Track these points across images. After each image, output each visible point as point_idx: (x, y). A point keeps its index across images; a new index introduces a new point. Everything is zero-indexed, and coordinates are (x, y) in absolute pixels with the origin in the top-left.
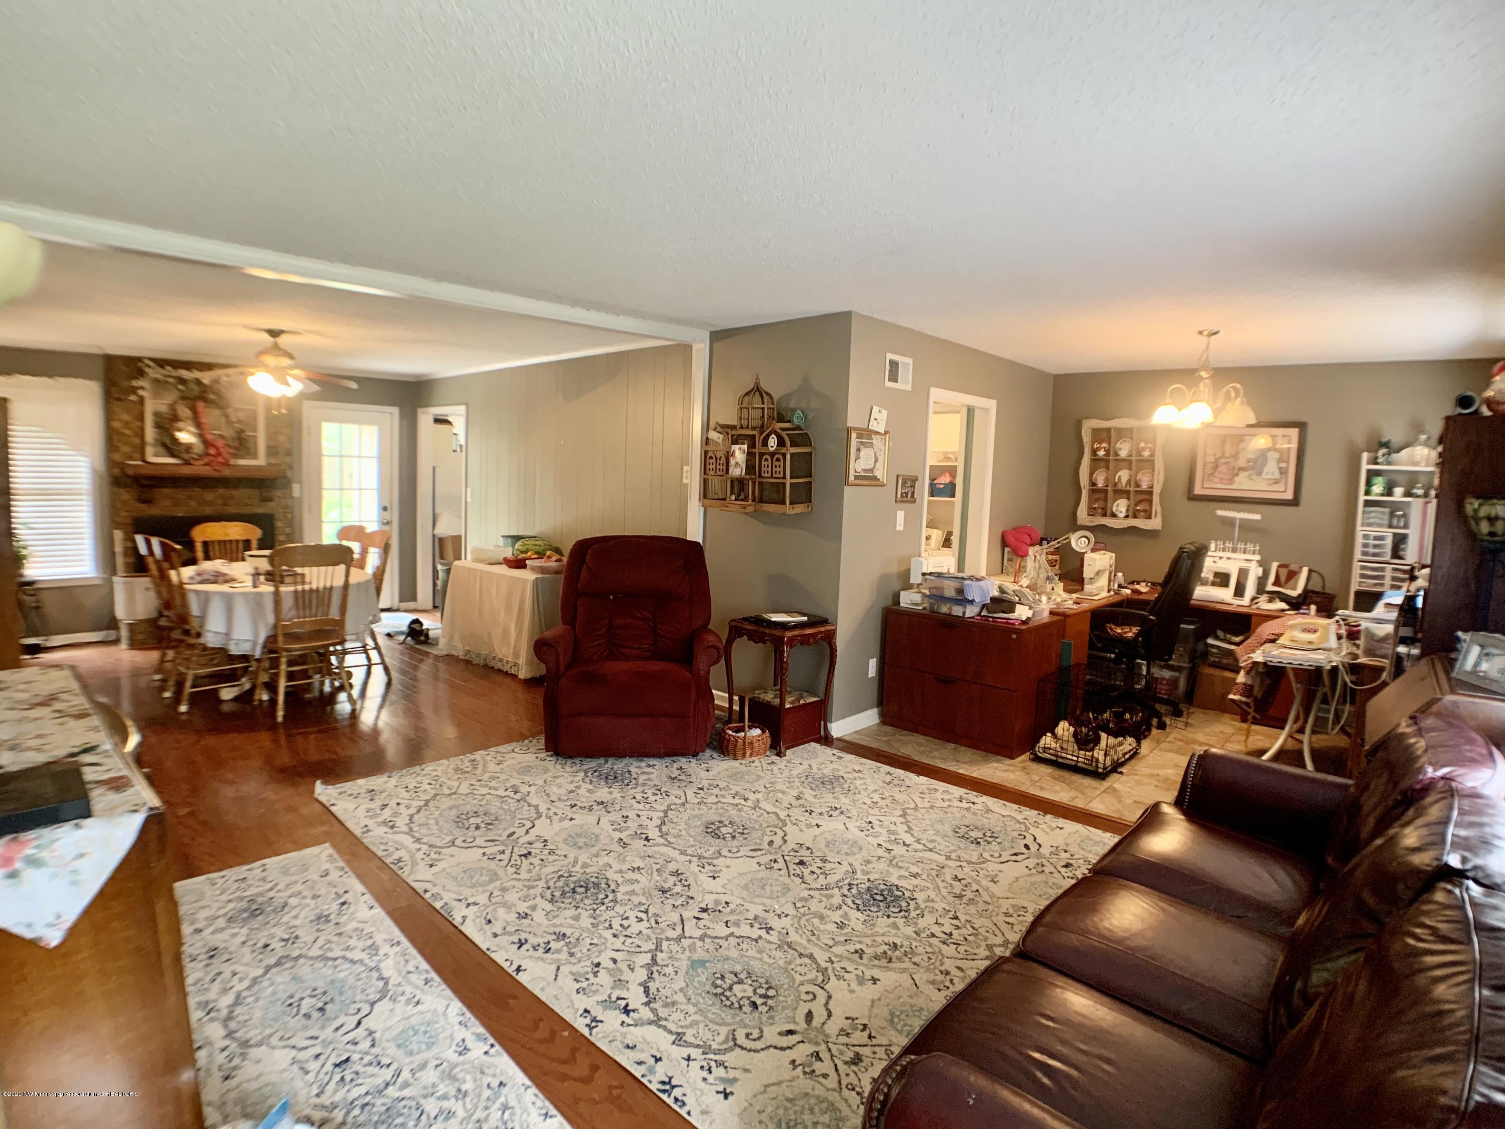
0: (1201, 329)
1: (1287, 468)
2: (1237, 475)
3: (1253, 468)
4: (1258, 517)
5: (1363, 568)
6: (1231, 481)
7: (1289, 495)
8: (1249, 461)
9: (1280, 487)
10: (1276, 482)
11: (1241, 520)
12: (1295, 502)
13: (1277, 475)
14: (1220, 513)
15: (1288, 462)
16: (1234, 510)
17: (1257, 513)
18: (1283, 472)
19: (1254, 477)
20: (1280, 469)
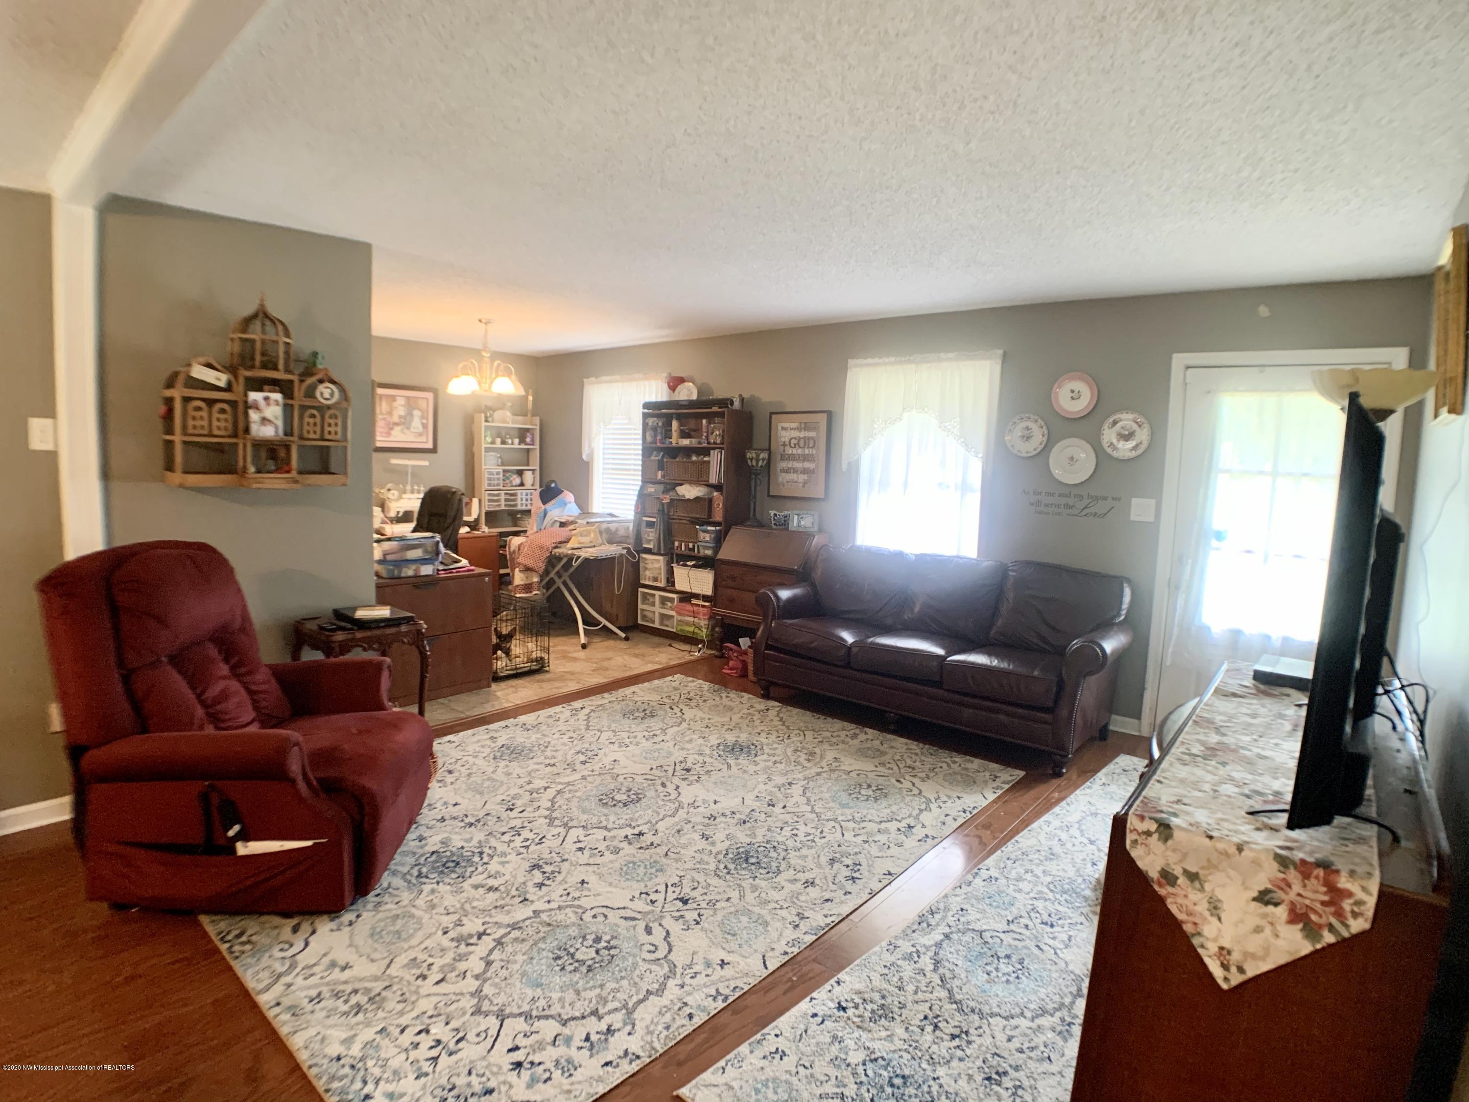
0: (480, 317)
1: (427, 424)
2: (392, 429)
3: (404, 423)
4: (426, 463)
5: (489, 495)
6: (388, 434)
7: (430, 446)
8: (400, 417)
9: (424, 439)
10: (420, 435)
11: (413, 466)
12: (434, 450)
13: (421, 429)
14: (394, 461)
15: (427, 419)
16: (405, 459)
17: (424, 460)
18: (425, 426)
19: (405, 431)
20: (423, 424)
